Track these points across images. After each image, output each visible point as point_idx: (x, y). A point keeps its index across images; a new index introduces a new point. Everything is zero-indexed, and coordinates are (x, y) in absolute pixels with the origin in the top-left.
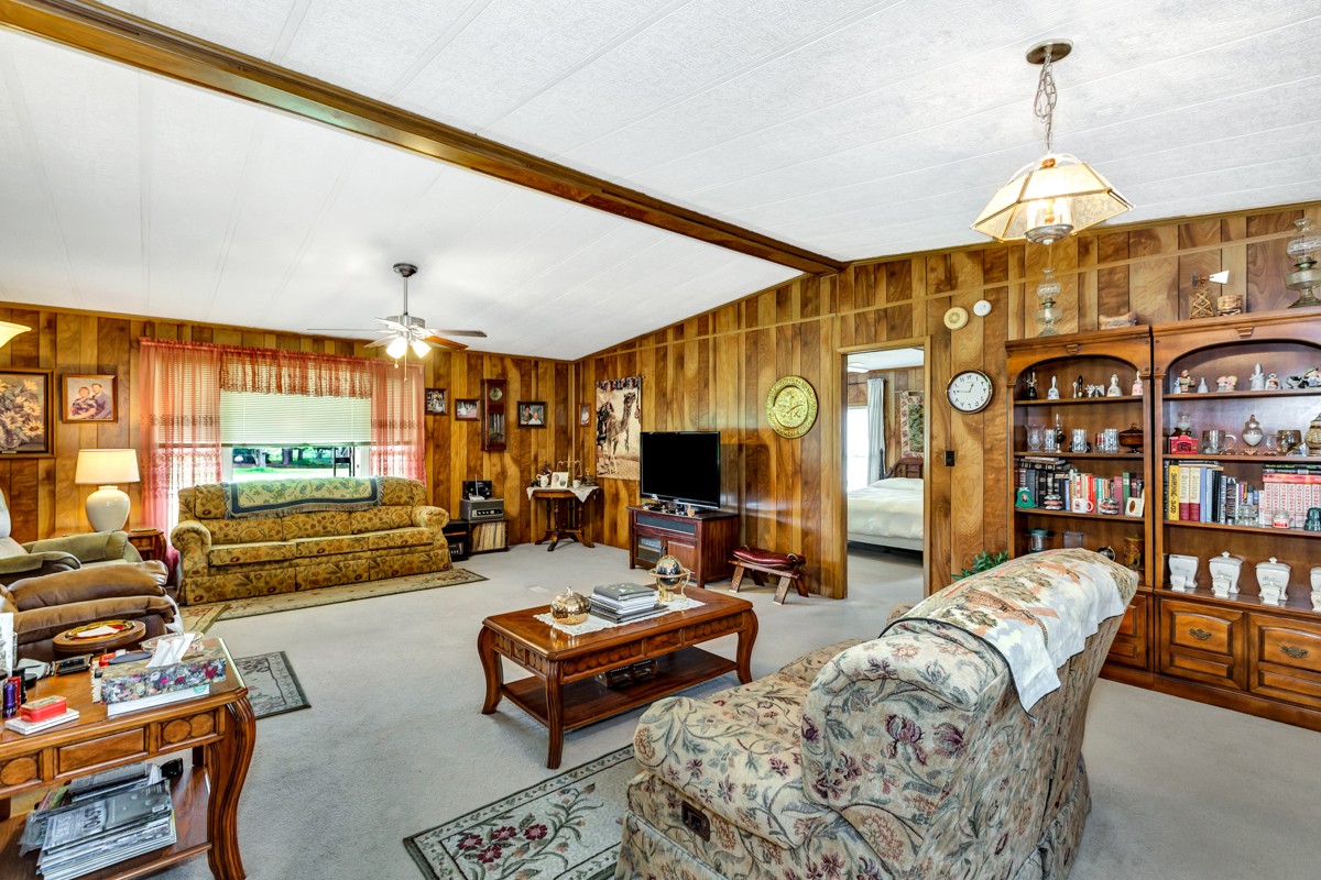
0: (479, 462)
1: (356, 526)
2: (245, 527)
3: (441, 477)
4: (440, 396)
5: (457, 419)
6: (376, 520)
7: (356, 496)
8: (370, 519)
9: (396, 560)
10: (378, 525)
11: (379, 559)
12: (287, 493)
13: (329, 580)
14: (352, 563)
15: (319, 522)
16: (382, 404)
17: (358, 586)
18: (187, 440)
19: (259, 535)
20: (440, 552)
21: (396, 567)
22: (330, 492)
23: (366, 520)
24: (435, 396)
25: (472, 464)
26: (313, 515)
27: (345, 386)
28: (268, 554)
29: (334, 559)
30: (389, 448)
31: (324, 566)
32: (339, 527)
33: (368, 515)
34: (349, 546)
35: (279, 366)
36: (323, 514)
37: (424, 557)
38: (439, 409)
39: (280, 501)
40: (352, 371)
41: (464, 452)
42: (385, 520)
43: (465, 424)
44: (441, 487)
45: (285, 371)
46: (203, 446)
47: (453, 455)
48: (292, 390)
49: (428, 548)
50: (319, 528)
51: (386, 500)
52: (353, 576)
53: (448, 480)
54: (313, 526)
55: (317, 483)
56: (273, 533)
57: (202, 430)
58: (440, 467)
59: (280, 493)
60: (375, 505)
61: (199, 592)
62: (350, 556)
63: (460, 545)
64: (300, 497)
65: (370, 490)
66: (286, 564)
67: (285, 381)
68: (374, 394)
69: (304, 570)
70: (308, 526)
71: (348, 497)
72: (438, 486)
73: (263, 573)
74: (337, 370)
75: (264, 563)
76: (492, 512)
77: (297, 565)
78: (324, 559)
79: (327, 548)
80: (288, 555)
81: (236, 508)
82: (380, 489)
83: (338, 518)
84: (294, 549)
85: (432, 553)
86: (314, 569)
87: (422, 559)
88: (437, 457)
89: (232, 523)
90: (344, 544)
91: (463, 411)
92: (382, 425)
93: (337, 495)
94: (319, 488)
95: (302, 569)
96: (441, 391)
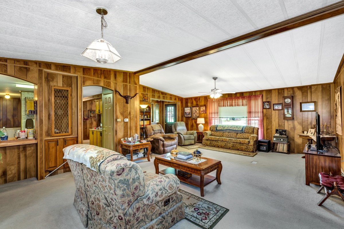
0: (283, 124)
1: (238, 137)
2: (218, 133)
3: (269, 127)
4: (268, 103)
5: (274, 110)
6: (242, 136)
7: (238, 130)
8: (241, 136)
9: (239, 146)
10: (243, 138)
11: (234, 145)
12: (225, 128)
13: (224, 147)
14: (229, 144)
15: (230, 135)
16: (250, 108)
17: (229, 150)
18: (214, 117)
19: (219, 135)
20: (250, 147)
21: (238, 148)
22: (233, 128)
23: (240, 136)
24: (266, 104)
25: (280, 124)
26: (229, 133)
27: (241, 103)
28: (213, 139)
29: (225, 142)
30: (251, 118)
31: (223, 144)
32: (234, 136)
33: (241, 135)
34: (228, 140)
35: (227, 101)
36: (231, 133)
37: (246, 147)
38: (268, 107)
39: (224, 129)
40: (243, 100)
41: (277, 120)
42: (244, 136)
43: (277, 111)
44: (269, 130)
45: (228, 102)
46: (216, 118)
47: (273, 121)
48: (230, 106)
49: (247, 145)
50: (230, 136)
51: (245, 131)
52: (229, 147)
53: (271, 128)
54: (229, 135)
55: (231, 126)
56: (222, 135)
57: (216, 115)
58: (268, 124)
59: (224, 128)
60: (243, 132)
61: (204, 143)
62: (228, 143)
63: (265, 147)
64: (227, 129)
65: (241, 129)
66: (217, 142)
67: (229, 104)
68: (248, 104)
69: (220, 143)
70: (228, 135)
71: (237, 130)
72: (268, 130)
73: (213, 142)
74: (239, 100)
75: (213, 140)
76: (282, 140)
77: (218, 142)
78: (223, 142)
79: (224, 140)
80: (217, 140)
81: (217, 130)
82: (244, 129)
83: (234, 134)
84: (218, 139)
85: (248, 147)
86: (221, 144)
87: (245, 147)
88: (267, 121)
89: (216, 132)
90: (227, 140)
91: (276, 107)
92: (250, 112)
93: (234, 129)
94: (231, 127)
95: (219, 143)
96: (268, 102)
